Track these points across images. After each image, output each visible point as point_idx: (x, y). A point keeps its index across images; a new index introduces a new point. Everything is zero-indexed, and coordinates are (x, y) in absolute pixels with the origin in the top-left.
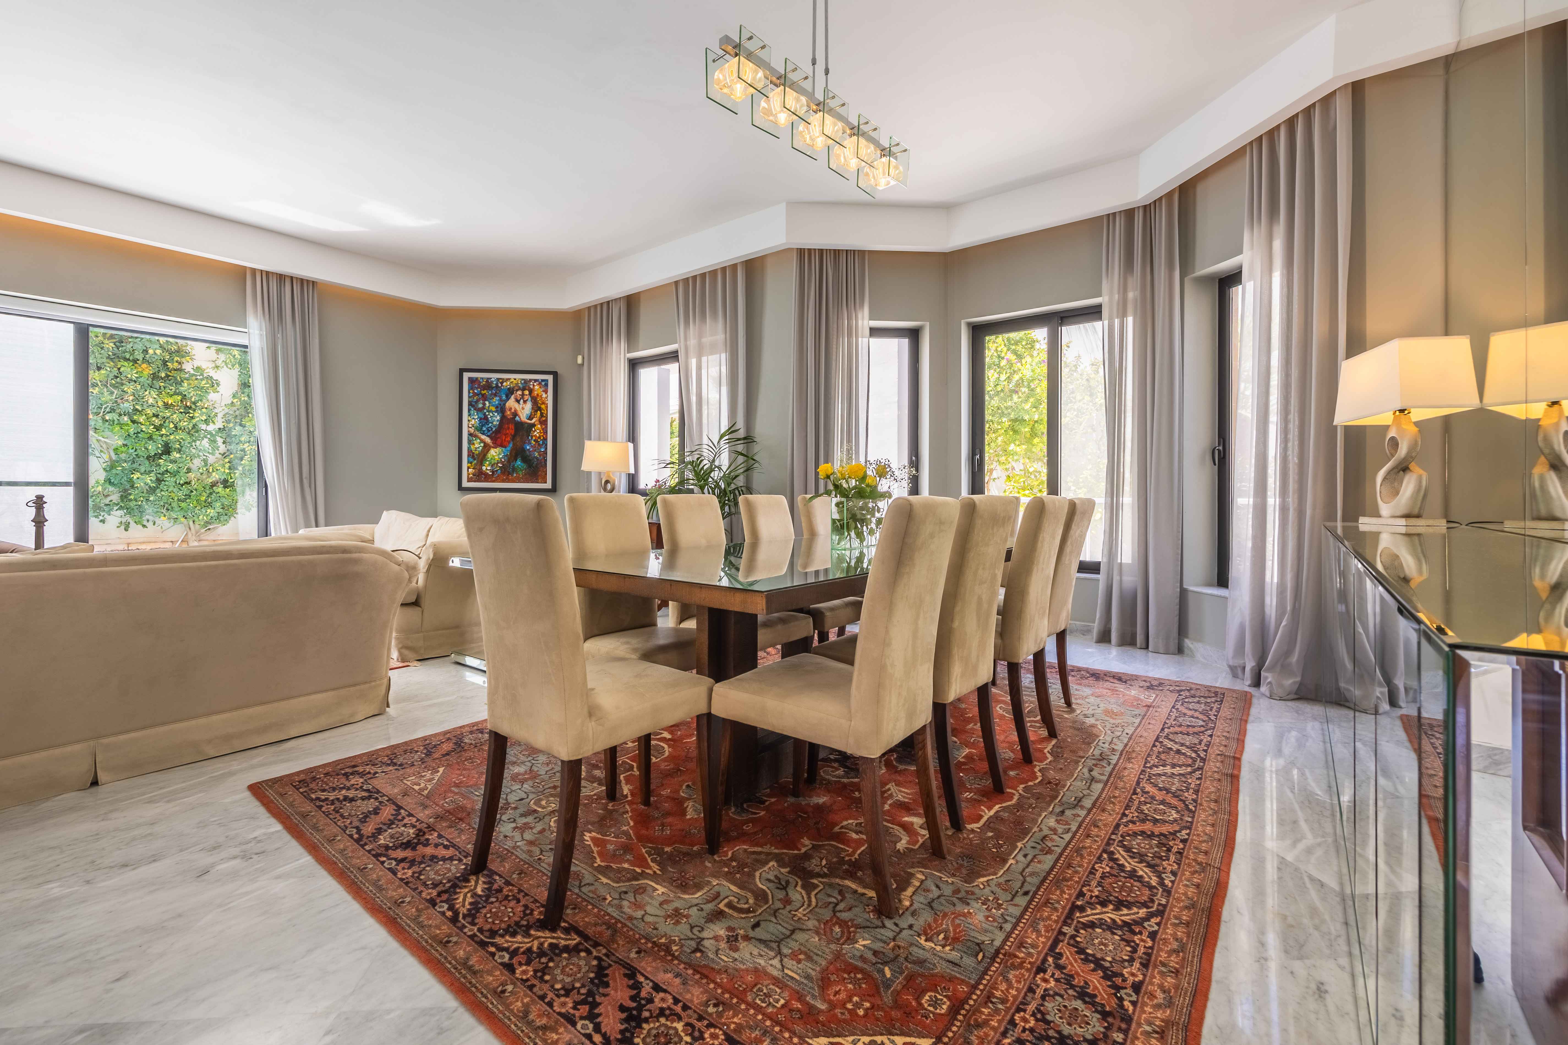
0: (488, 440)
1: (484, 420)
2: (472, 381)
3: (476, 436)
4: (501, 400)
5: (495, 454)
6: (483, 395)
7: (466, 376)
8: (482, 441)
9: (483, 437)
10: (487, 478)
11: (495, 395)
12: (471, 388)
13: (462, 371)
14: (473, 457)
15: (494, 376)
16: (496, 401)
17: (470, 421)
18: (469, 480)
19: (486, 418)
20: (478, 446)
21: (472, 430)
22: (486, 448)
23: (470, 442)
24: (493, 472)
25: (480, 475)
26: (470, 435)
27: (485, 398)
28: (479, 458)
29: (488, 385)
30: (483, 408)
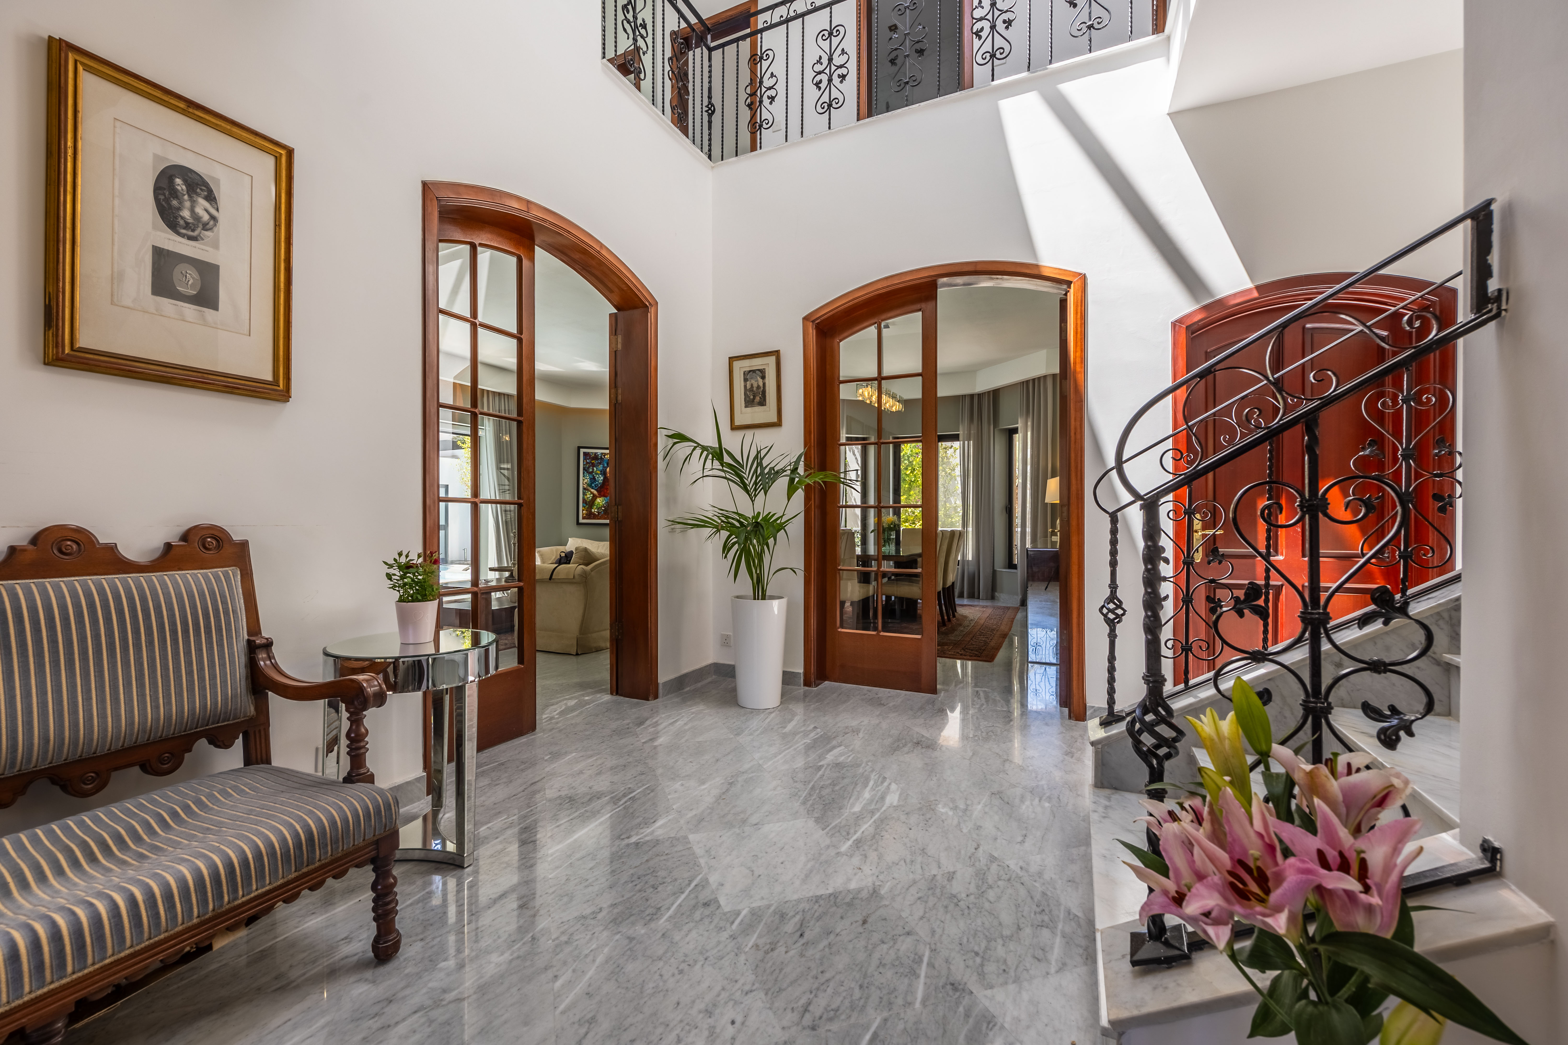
0: (595, 492)
1: (593, 480)
2: (584, 453)
3: (588, 490)
4: (604, 467)
5: (600, 501)
6: (593, 463)
7: (582, 451)
8: (592, 493)
9: (592, 490)
10: (594, 516)
11: (600, 464)
12: (585, 459)
13: (579, 448)
14: (586, 503)
15: (599, 451)
16: (601, 467)
17: (584, 480)
18: (584, 518)
19: (594, 478)
20: (589, 496)
21: (585, 486)
22: (595, 497)
23: (584, 494)
24: (598, 513)
25: (590, 515)
26: (584, 489)
27: (593, 465)
28: (590, 504)
29: (596, 457)
30: (593, 472)
